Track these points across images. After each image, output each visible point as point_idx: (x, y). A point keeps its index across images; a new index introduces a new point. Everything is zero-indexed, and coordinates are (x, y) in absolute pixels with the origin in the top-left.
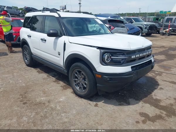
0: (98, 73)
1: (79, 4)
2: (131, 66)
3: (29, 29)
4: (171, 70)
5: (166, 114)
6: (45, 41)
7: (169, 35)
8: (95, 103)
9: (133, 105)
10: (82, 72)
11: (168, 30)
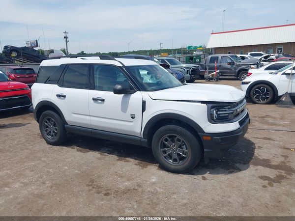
0: (205, 134)
1: (65, 37)
2: (238, 122)
3: (56, 86)
4: (254, 125)
5: (285, 173)
6: (103, 100)
7: (217, 81)
8: (200, 176)
9: (245, 169)
10: (178, 137)
11: (214, 73)
